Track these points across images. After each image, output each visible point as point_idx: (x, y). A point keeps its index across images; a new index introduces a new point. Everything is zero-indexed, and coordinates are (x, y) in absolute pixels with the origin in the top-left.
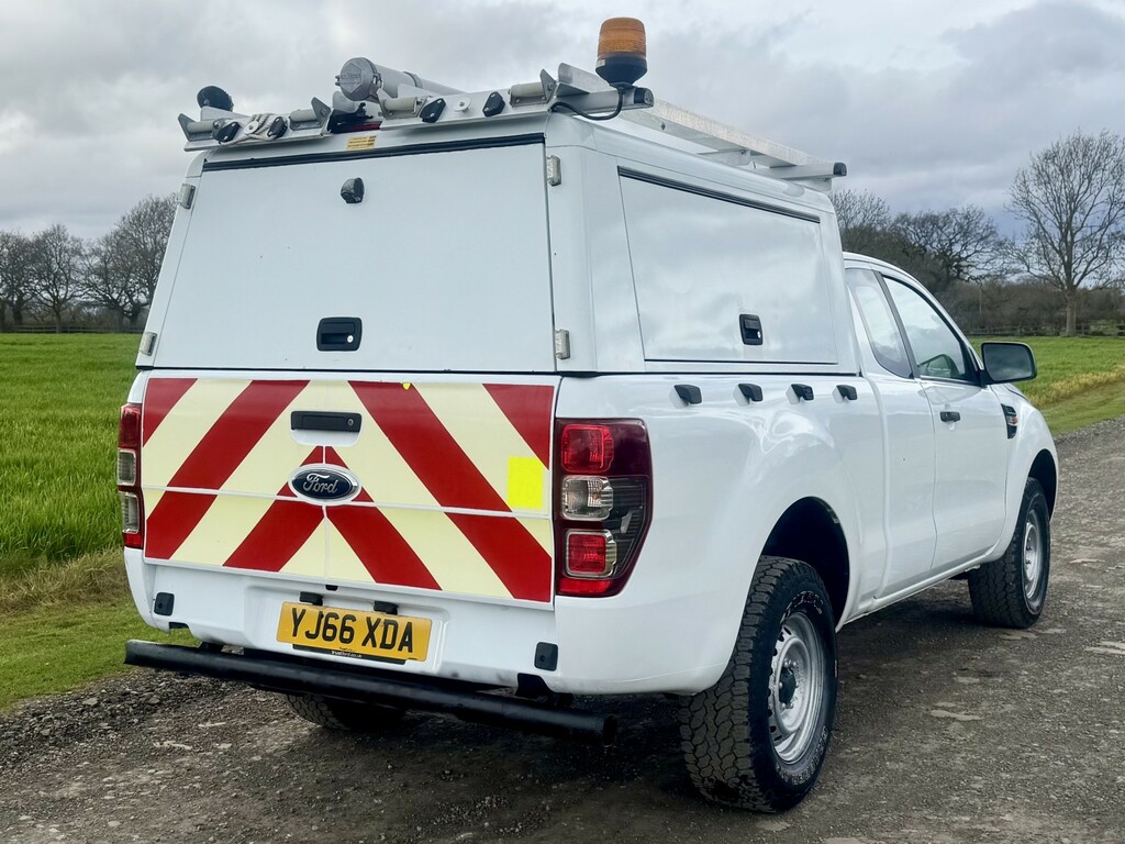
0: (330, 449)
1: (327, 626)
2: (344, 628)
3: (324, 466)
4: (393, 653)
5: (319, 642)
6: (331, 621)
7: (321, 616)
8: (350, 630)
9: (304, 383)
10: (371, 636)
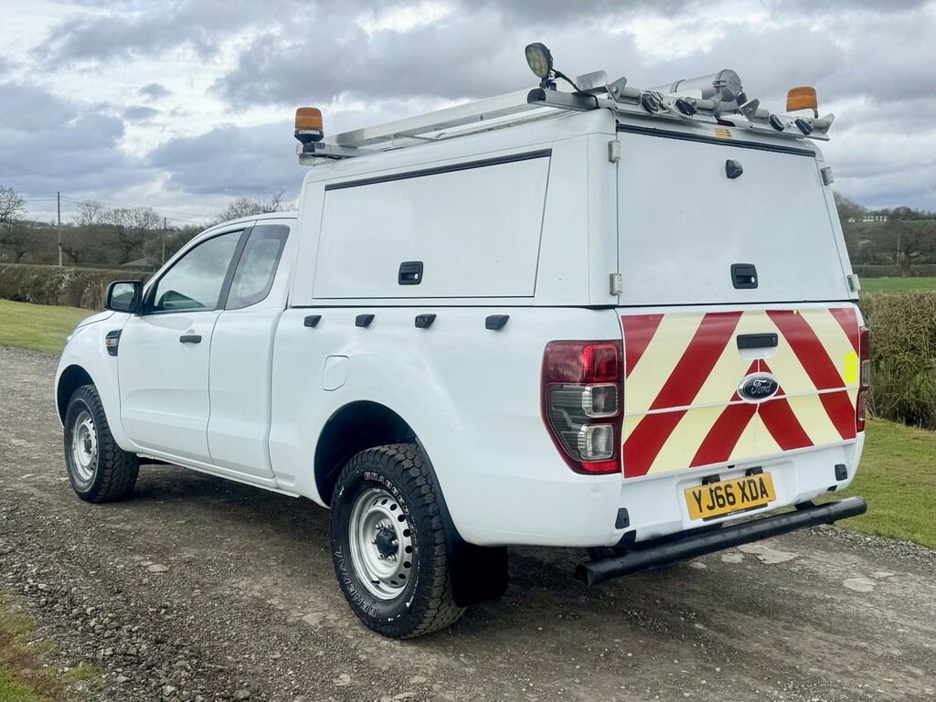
0: (762, 361)
1: (718, 497)
2: (728, 495)
3: (759, 374)
4: (759, 501)
5: (718, 511)
6: (719, 493)
7: (711, 491)
8: (731, 494)
9: (739, 313)
10: (744, 494)
